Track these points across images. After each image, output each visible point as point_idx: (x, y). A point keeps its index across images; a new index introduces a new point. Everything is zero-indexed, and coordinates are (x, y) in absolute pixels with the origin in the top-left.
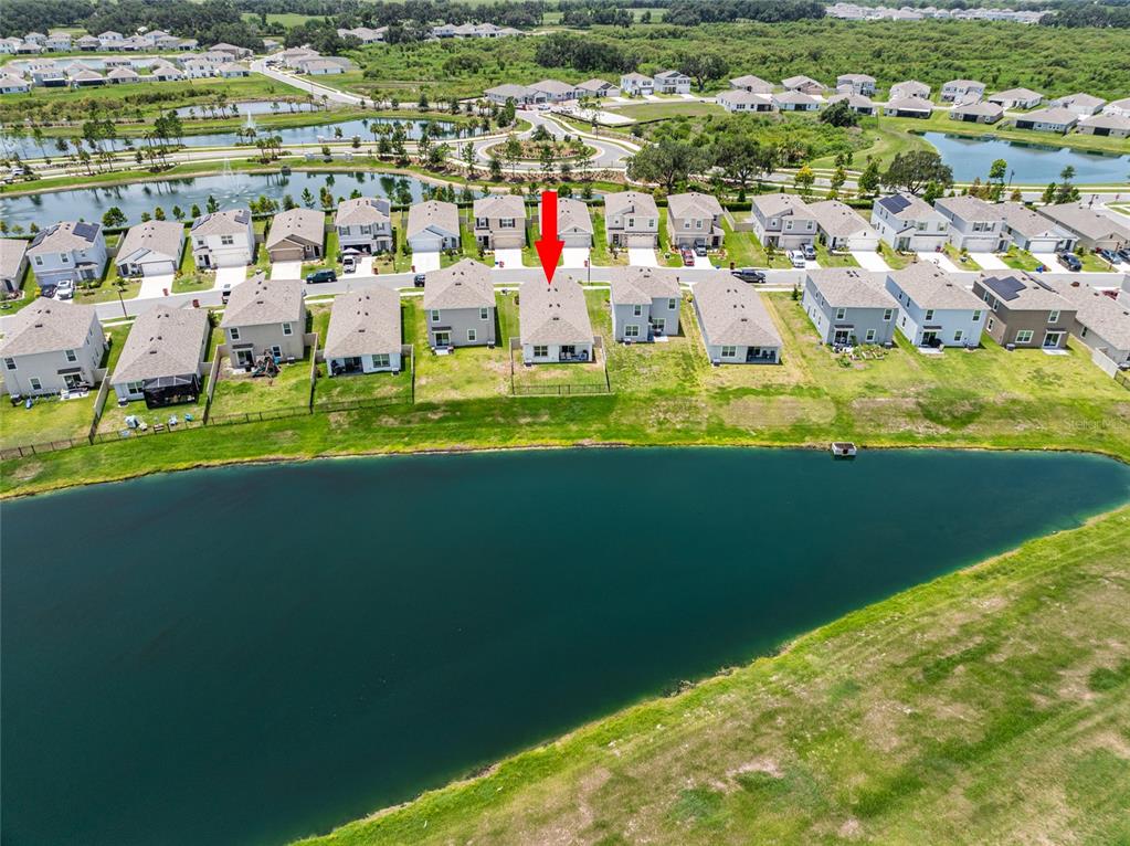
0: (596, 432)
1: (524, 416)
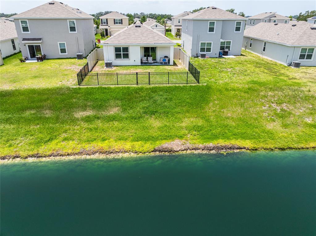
0: (190, 129)
1: (84, 108)
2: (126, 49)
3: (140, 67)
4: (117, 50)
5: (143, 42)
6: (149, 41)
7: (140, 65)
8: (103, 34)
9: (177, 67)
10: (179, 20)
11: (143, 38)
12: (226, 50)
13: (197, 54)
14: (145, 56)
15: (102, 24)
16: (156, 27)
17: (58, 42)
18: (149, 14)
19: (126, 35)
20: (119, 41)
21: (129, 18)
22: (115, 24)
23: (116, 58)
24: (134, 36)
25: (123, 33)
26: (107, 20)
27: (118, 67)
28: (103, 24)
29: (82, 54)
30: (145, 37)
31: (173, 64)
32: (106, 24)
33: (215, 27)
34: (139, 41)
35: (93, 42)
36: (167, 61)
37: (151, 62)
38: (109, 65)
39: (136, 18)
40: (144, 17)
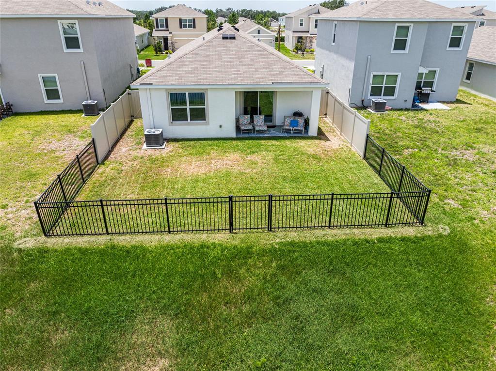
2: (199, 98)
3: (234, 142)
4: (176, 98)
5: (241, 80)
6: (258, 76)
7: (234, 135)
8: (160, 48)
9: (328, 143)
10: (302, 20)
11: (243, 69)
12: (426, 90)
13: (363, 101)
14: (246, 113)
15: (157, 27)
16: (259, 33)
17: (39, 75)
18: (241, 10)
19: (198, 61)
20: (181, 78)
21: (207, 16)
22: (181, 27)
23: (173, 120)
24: (218, 63)
25: (191, 56)
26: (166, 20)
27: (177, 144)
28: (160, 28)
29: (96, 102)
30: (249, 65)
31: (316, 135)
32: (165, 28)
33: (409, 39)
34: (233, 76)
35: (131, 67)
36: (301, 127)
37: (261, 129)
38: (154, 140)
39: (219, 18)
40: (234, 15)
